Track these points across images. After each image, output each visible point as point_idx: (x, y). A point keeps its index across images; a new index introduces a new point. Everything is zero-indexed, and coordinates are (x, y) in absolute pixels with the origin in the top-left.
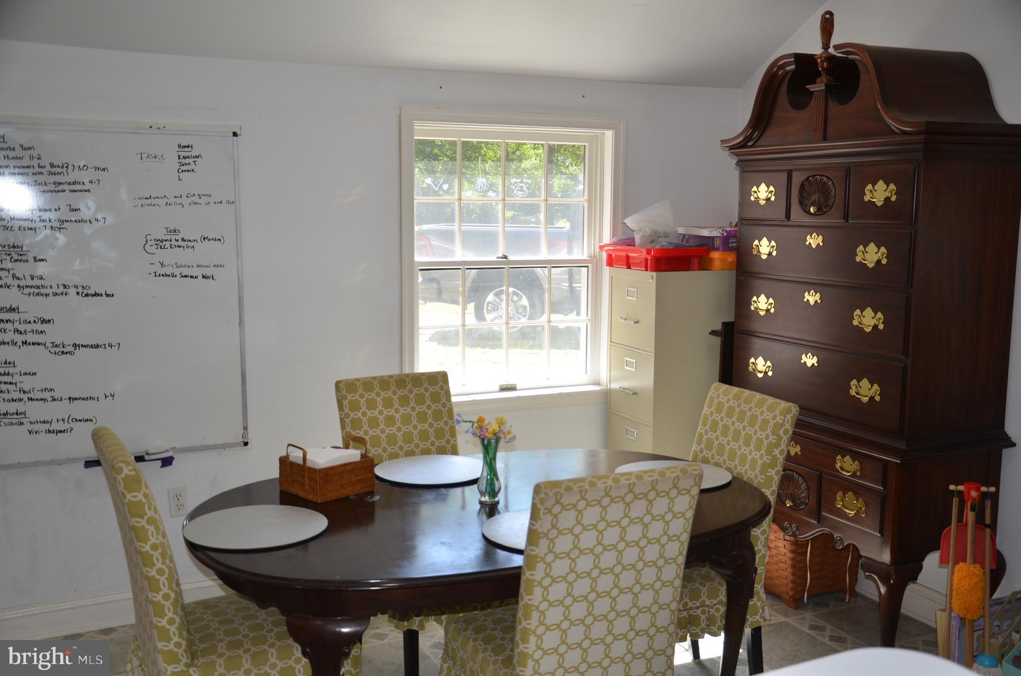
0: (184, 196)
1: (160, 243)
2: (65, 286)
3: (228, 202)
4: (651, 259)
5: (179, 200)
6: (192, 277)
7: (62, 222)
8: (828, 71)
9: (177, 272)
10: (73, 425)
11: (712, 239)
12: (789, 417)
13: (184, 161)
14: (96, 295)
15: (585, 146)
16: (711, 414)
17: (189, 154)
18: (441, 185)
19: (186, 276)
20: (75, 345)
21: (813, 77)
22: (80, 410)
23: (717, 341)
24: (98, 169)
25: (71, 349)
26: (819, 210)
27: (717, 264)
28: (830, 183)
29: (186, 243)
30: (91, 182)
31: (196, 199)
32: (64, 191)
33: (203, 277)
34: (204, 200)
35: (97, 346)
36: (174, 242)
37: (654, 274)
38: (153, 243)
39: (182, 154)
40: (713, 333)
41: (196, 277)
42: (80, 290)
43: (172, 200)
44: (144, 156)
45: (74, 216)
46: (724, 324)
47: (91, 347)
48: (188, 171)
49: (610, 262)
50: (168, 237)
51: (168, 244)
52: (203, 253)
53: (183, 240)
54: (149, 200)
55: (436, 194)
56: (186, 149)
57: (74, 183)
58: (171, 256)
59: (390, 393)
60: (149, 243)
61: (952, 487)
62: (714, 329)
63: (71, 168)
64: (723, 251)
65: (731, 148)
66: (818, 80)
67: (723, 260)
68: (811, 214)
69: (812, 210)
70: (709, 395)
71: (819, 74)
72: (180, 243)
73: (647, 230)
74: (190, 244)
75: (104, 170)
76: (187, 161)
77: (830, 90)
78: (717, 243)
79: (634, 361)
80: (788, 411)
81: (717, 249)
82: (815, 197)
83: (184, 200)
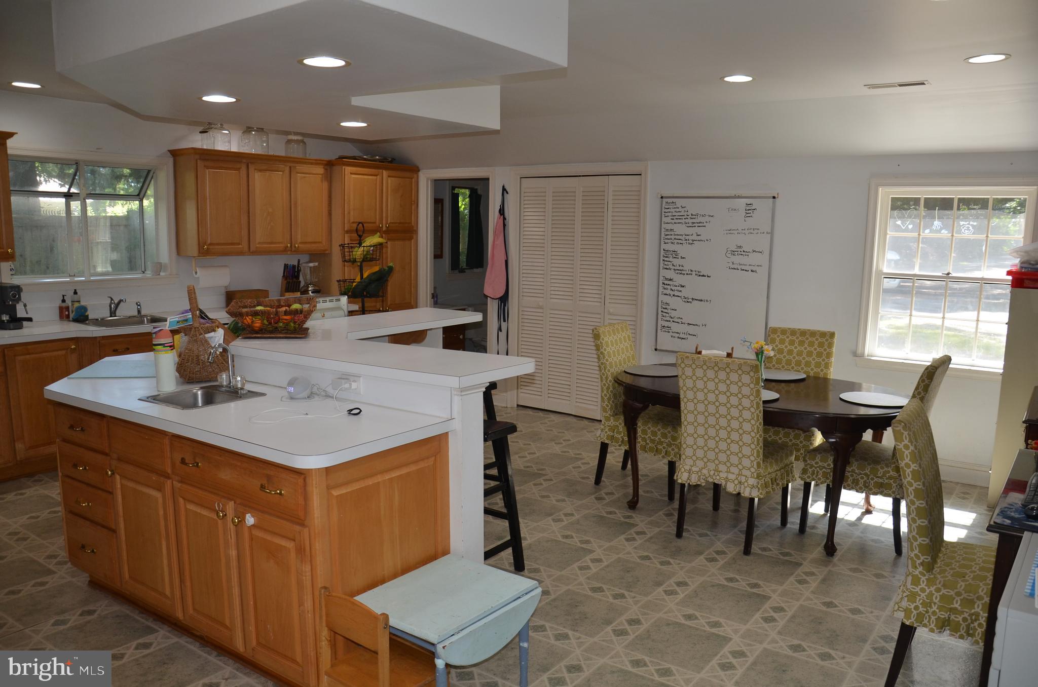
0: (746, 230)
1: (733, 253)
2: (691, 271)
3: (768, 233)
5: (744, 232)
6: (746, 270)
7: (693, 240)
9: (739, 267)
10: (689, 336)
13: (748, 212)
14: (703, 276)
15: (1025, 198)
17: (750, 208)
18: (907, 226)
19: (743, 270)
20: (693, 299)
22: (691, 330)
24: (710, 216)
25: (690, 300)
29: (745, 253)
30: (707, 222)
31: (752, 231)
32: (695, 226)
33: (752, 271)
34: (756, 231)
35: (701, 301)
36: (739, 253)
38: (730, 252)
39: (748, 208)
41: (748, 271)
42: (697, 273)
43: (740, 231)
44: (730, 209)
45: (699, 238)
47: (699, 300)
48: (749, 217)
50: (737, 250)
51: (736, 253)
52: (754, 259)
53: (744, 251)
54: (730, 231)
55: (904, 231)
56: (749, 206)
57: (700, 223)
58: (737, 259)
59: (794, 338)
60: (728, 252)
63: (699, 216)
72: (742, 253)
74: (747, 254)
75: (712, 216)
76: (749, 211)
83: (747, 232)
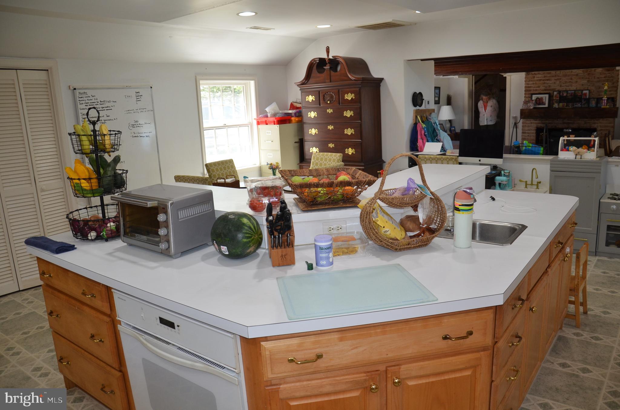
0: (139, 109)
1: (133, 126)
3: (151, 111)
4: (276, 121)
5: (137, 111)
6: (143, 137)
7: (105, 120)
8: (329, 63)
9: (139, 135)
11: (291, 113)
12: (341, 157)
13: (138, 97)
15: (243, 86)
16: (315, 161)
17: (139, 95)
19: (141, 137)
21: (325, 64)
23: (297, 145)
24: (113, 102)
26: (330, 102)
27: (294, 121)
28: (333, 94)
30: (112, 106)
31: (142, 110)
32: (105, 110)
33: (146, 136)
34: (145, 110)
36: (137, 125)
37: (278, 125)
39: (137, 95)
40: (295, 142)
41: (144, 137)
43: (135, 111)
44: (126, 96)
45: (108, 118)
46: (300, 139)
48: (139, 101)
49: (258, 123)
50: (135, 124)
51: (135, 126)
52: (146, 128)
53: (140, 124)
54: (129, 111)
56: (138, 93)
57: (107, 107)
58: (137, 130)
60: (130, 126)
61: (378, 172)
62: (296, 141)
63: (106, 102)
64: (295, 117)
65: (298, 85)
66: (327, 65)
67: (295, 120)
68: (328, 103)
69: (328, 102)
70: (312, 156)
71: (327, 64)
72: (139, 125)
73: (273, 112)
74: (141, 125)
75: (115, 102)
77: (331, 68)
78: (293, 115)
79: (272, 154)
80: (341, 155)
81: (293, 117)
82: (329, 98)
83: (139, 111)
